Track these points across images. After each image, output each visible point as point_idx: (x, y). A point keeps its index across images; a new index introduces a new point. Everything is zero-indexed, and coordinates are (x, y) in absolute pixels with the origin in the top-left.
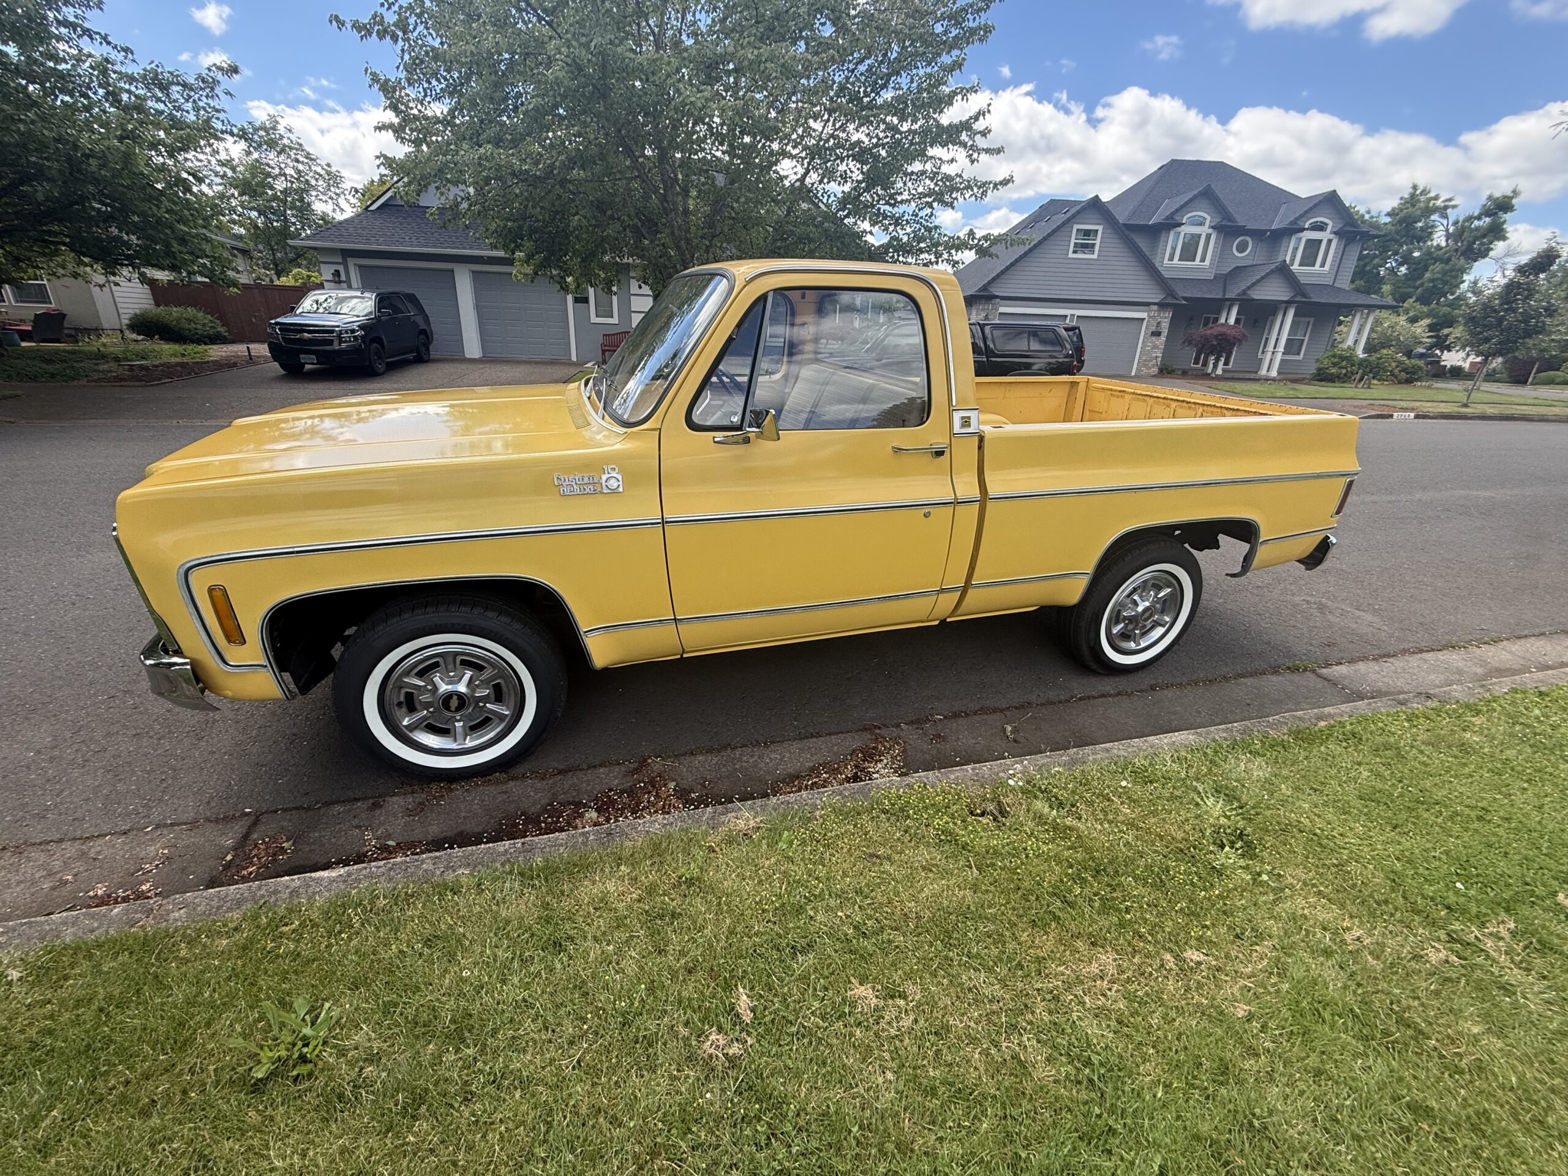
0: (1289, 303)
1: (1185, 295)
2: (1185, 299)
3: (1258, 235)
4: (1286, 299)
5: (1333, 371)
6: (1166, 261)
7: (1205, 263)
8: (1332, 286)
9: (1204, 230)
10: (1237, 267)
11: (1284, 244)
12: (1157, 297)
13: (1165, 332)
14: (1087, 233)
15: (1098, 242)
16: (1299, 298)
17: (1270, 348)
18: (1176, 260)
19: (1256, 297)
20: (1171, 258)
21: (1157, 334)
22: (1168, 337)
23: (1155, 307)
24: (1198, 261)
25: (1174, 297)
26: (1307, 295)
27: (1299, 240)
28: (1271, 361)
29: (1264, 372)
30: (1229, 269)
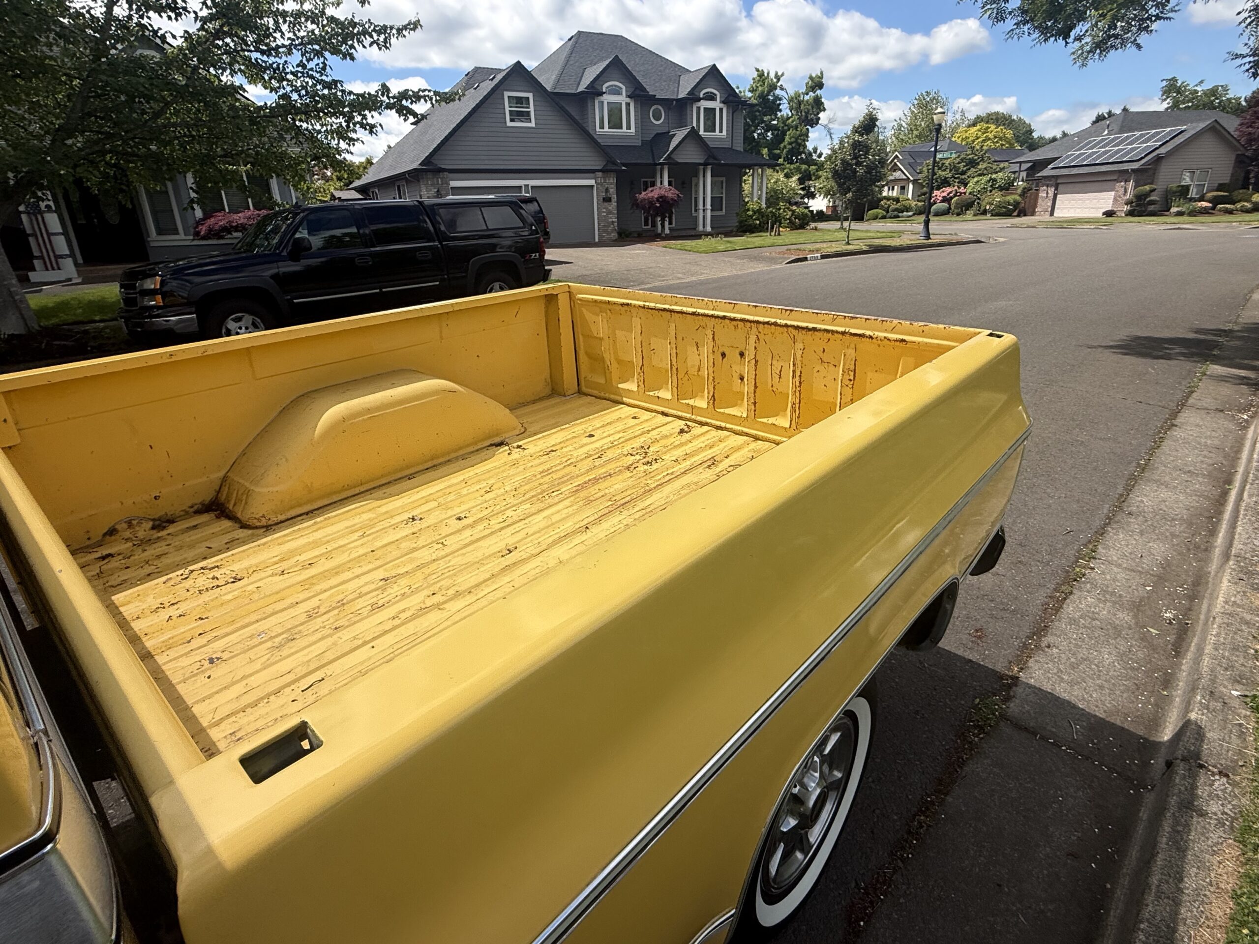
0: (705, 164)
1: (623, 161)
2: (624, 165)
3: (666, 103)
4: (702, 161)
5: (751, 223)
6: (598, 129)
7: (629, 129)
8: (731, 149)
9: (622, 99)
10: (658, 134)
11: (689, 112)
12: (597, 164)
13: (614, 197)
14: (520, 101)
15: (532, 109)
16: (711, 161)
17: (701, 207)
18: (606, 129)
19: (680, 161)
20: (602, 127)
21: (607, 200)
22: (617, 202)
23: (600, 174)
24: (624, 129)
25: (614, 163)
26: (716, 159)
27: (699, 108)
28: (704, 217)
29: (701, 228)
30: (652, 136)
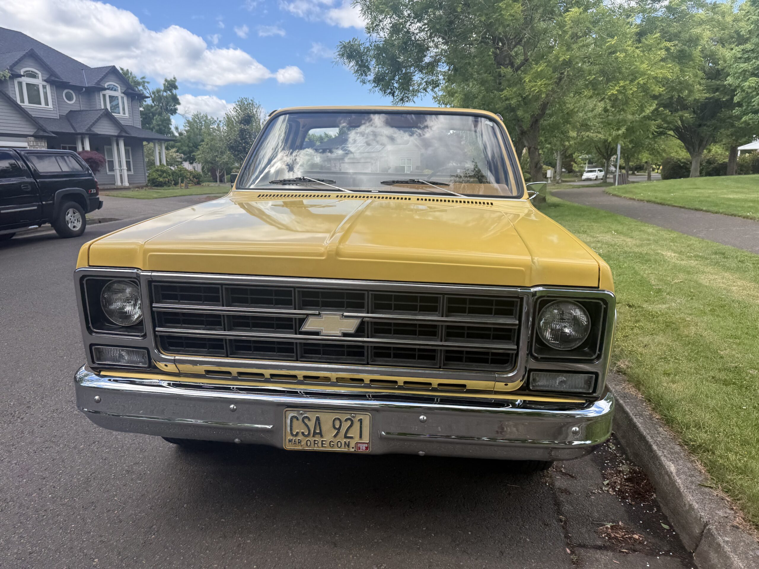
0: (118, 137)
1: (52, 130)
2: (52, 132)
3: (78, 89)
4: (116, 134)
5: (161, 179)
6: (19, 103)
7: (50, 107)
8: (134, 127)
9: (39, 82)
10: (71, 111)
11: (97, 97)
12: (30, 130)
16: (124, 134)
17: (118, 167)
18: (28, 103)
19: (99, 133)
20: (22, 101)
23: (32, 139)
24: (43, 105)
25: (45, 131)
26: (126, 132)
27: (104, 96)
28: (121, 176)
29: (119, 183)
30: (67, 112)
